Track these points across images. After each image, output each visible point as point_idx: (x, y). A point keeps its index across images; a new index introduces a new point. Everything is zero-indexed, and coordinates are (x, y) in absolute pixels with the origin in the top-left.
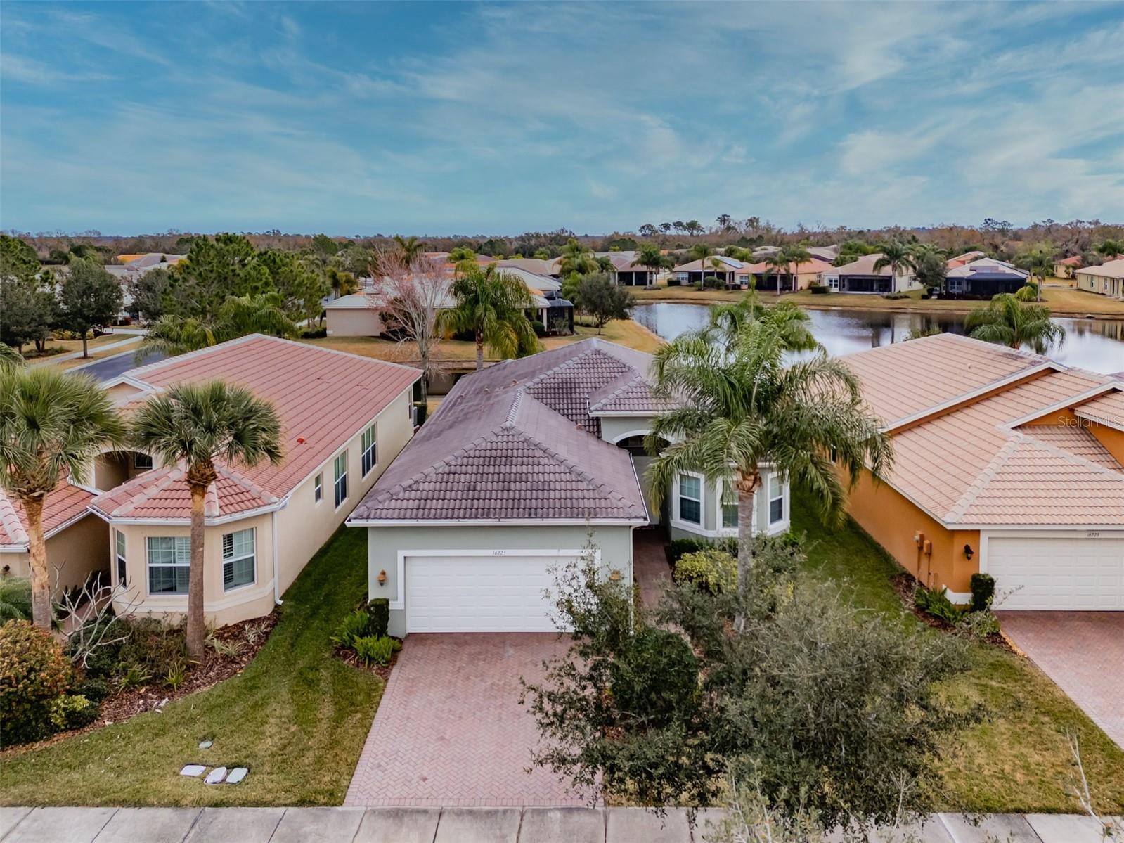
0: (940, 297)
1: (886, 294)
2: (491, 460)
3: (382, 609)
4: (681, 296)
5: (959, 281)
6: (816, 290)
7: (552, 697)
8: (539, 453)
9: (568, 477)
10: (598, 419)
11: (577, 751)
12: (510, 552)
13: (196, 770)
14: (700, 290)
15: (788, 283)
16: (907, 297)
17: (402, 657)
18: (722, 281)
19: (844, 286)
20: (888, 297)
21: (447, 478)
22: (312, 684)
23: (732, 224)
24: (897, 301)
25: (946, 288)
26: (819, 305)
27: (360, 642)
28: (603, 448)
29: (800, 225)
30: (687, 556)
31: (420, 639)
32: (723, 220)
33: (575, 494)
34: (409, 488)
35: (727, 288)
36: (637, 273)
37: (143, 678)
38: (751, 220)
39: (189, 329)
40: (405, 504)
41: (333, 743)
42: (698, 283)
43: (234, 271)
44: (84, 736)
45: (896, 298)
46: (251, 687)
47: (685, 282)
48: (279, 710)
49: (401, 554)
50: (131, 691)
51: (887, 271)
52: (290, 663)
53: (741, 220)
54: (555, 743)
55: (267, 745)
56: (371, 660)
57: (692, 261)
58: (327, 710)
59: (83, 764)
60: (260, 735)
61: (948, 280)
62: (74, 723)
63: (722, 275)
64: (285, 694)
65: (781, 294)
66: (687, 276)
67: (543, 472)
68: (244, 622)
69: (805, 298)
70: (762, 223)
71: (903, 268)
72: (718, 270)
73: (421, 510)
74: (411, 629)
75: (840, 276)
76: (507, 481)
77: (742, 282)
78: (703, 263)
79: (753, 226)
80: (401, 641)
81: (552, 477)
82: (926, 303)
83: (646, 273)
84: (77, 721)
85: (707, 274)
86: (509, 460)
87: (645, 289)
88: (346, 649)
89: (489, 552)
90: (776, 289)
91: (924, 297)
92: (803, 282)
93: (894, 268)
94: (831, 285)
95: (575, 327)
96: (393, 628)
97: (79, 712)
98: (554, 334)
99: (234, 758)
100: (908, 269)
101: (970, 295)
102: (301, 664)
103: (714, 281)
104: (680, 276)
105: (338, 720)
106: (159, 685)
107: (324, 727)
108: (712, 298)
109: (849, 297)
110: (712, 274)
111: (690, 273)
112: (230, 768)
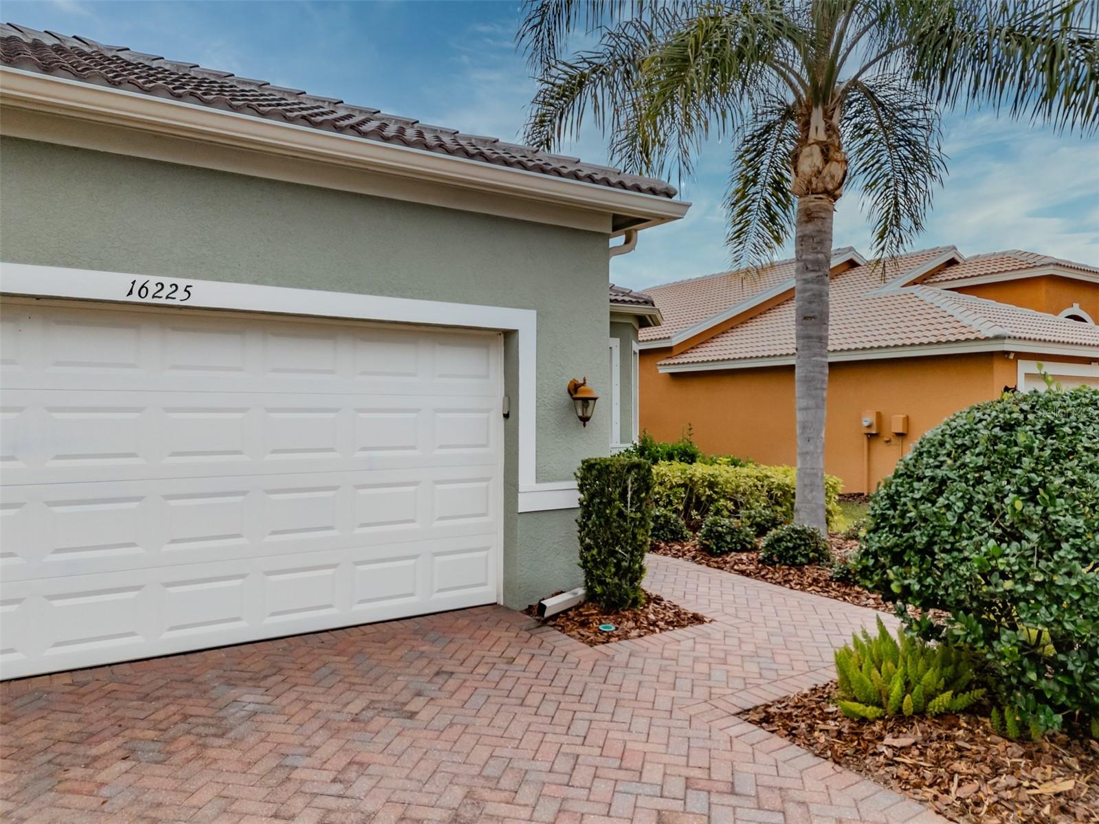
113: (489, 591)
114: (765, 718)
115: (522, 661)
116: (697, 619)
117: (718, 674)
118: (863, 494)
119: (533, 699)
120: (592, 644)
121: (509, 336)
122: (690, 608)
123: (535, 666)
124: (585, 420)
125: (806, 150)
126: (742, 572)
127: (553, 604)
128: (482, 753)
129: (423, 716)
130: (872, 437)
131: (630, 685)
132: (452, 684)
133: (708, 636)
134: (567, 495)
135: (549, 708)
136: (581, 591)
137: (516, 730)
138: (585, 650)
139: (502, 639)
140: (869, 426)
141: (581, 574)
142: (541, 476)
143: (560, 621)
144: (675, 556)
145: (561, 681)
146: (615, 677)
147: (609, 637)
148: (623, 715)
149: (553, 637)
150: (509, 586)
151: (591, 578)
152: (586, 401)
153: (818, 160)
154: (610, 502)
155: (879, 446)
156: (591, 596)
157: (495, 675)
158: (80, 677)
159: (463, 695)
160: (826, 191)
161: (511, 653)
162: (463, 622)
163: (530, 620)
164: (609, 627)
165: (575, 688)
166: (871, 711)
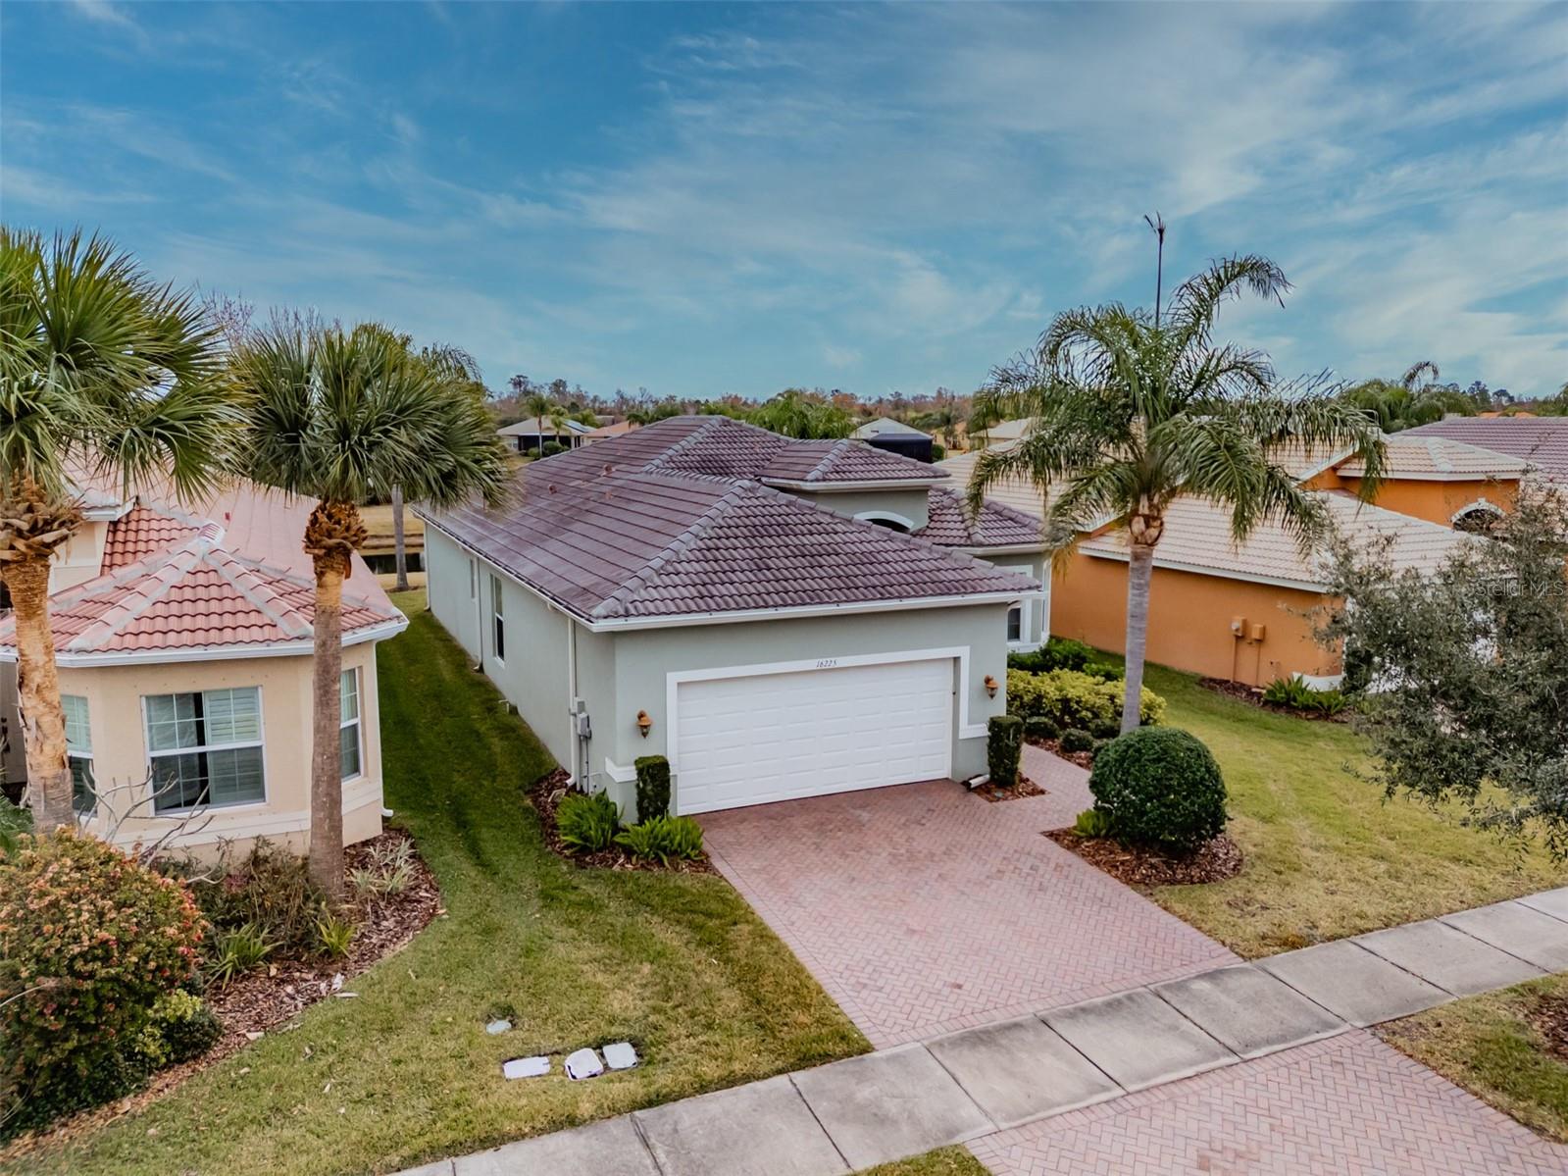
12: (843, 661)
14: (538, 459)
17: (706, 846)
23: (530, 388)
29: (619, 392)
31: (703, 821)
32: (518, 383)
37: (268, 948)
38: (555, 384)
40: (674, 591)
42: (534, 450)
49: (673, 678)
50: (247, 978)
53: (542, 382)
57: (512, 424)
62: (186, 1047)
63: (565, 440)
66: (517, 442)
70: (571, 389)
72: (562, 433)
73: (705, 599)
78: (540, 422)
79: (558, 392)
85: (545, 438)
89: (811, 664)
97: (192, 1024)
110: (553, 438)
111: (520, 438)
112: (595, 1047)
113: (944, 771)
114: (1054, 836)
115: (961, 807)
116: (1042, 792)
117: (1041, 818)
118: (1228, 681)
119: (967, 822)
120: (991, 801)
121: (956, 660)
122: (1041, 786)
123: (967, 810)
124: (992, 696)
125: (1136, 519)
126: (1080, 765)
127: (974, 782)
128: (950, 839)
129: (928, 825)
130: (1237, 638)
131: (1003, 821)
132: (935, 814)
133: (1043, 801)
134: (983, 730)
135: (972, 826)
136: (988, 776)
137: (960, 832)
138: (988, 804)
139: (953, 796)
140: (1237, 630)
141: (988, 769)
142: (970, 722)
143: (979, 789)
144: (1047, 750)
145: (977, 816)
146: (998, 816)
147: (998, 799)
148: (999, 830)
149: (976, 798)
150: (954, 770)
151: (993, 773)
152: (993, 689)
153: (1142, 526)
154: (1002, 740)
155: (1244, 645)
156: (992, 780)
157: (951, 812)
158: (802, 802)
159: (940, 819)
160: (1146, 543)
161: (957, 803)
162: (934, 787)
163: (963, 789)
164: (999, 794)
165: (982, 819)
166: (1083, 834)
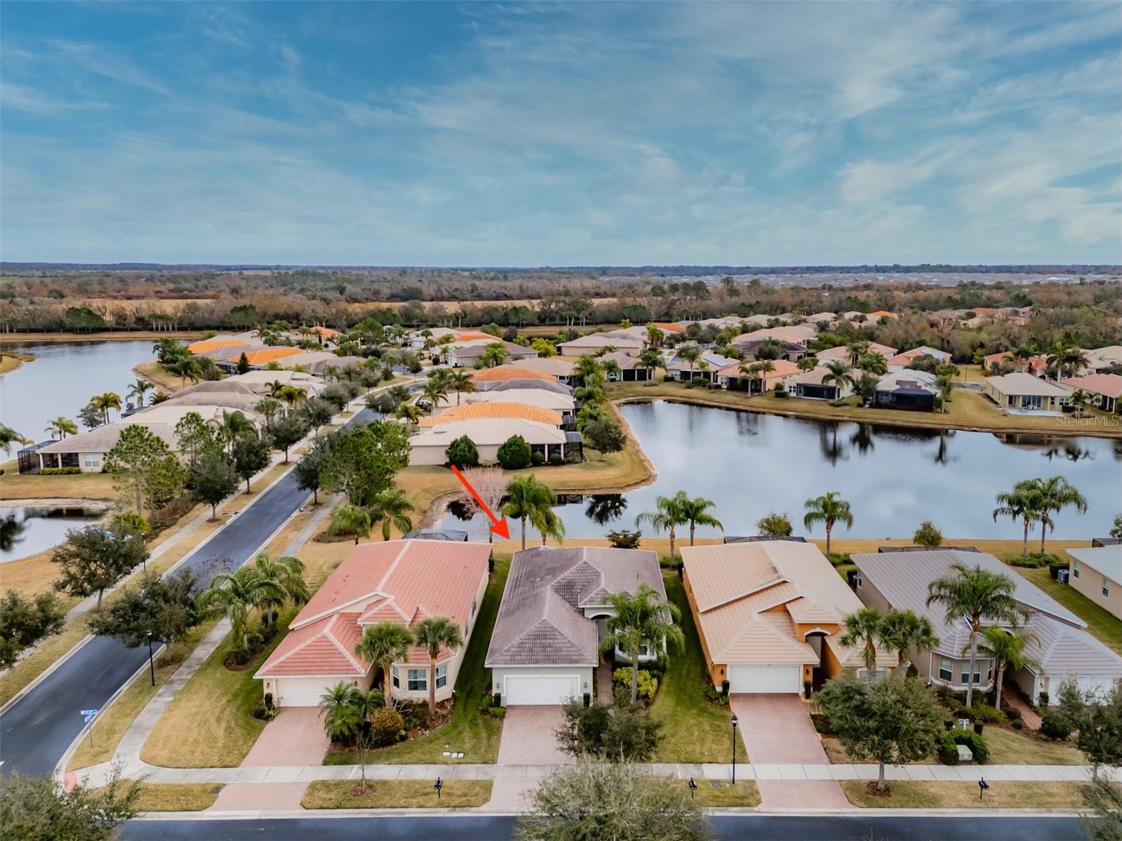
0: (871, 406)
1: (831, 401)
2: (538, 637)
3: (498, 697)
4: (674, 393)
5: (886, 393)
6: (780, 393)
7: (560, 733)
8: (557, 633)
9: (568, 645)
10: (584, 609)
11: (566, 747)
12: (546, 676)
13: (448, 754)
14: (689, 387)
15: (757, 387)
16: (846, 404)
17: (507, 715)
18: (707, 380)
19: (800, 392)
20: (832, 405)
21: (521, 645)
22: (477, 725)
24: (838, 409)
25: (877, 398)
26: (778, 410)
27: (491, 709)
28: (585, 621)
30: (619, 670)
31: (513, 707)
33: (571, 653)
34: (507, 651)
35: (710, 388)
36: (638, 370)
37: (418, 724)
39: (356, 513)
40: (506, 658)
41: (490, 746)
42: (686, 381)
43: (365, 457)
44: (407, 743)
45: (838, 406)
46: (455, 726)
47: (678, 378)
48: (467, 734)
49: (505, 676)
50: (416, 728)
51: (832, 383)
52: (465, 717)
54: (561, 745)
55: (467, 746)
56: (496, 716)
58: (484, 734)
59: (411, 752)
60: (464, 743)
61: (878, 393)
63: (707, 375)
64: (467, 729)
65: (752, 396)
66: (679, 374)
67: (559, 642)
68: (444, 701)
69: (770, 402)
71: (844, 382)
72: (705, 370)
73: (512, 660)
74: (509, 704)
75: (798, 384)
76: (544, 647)
77: (722, 383)
78: (692, 363)
80: (505, 709)
81: (562, 645)
82: (860, 410)
83: (645, 370)
84: (403, 738)
85: (694, 374)
86: (545, 637)
87: (645, 385)
88: (485, 712)
89: (538, 676)
90: (747, 391)
91: (860, 406)
92: (770, 385)
93: (838, 382)
94: (790, 391)
95: (584, 449)
96: (503, 704)
97: (403, 735)
98: (569, 462)
99: (458, 750)
100: (848, 384)
101: (893, 405)
102: (470, 717)
103: (700, 381)
104: (674, 373)
105: (489, 738)
106: (424, 726)
107: (485, 741)
108: (698, 396)
109: (803, 402)
110: (699, 374)
111: (682, 371)
112: (458, 753)
